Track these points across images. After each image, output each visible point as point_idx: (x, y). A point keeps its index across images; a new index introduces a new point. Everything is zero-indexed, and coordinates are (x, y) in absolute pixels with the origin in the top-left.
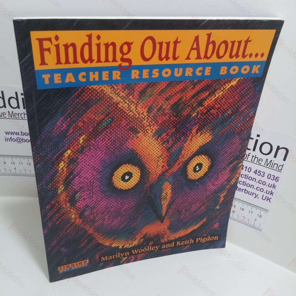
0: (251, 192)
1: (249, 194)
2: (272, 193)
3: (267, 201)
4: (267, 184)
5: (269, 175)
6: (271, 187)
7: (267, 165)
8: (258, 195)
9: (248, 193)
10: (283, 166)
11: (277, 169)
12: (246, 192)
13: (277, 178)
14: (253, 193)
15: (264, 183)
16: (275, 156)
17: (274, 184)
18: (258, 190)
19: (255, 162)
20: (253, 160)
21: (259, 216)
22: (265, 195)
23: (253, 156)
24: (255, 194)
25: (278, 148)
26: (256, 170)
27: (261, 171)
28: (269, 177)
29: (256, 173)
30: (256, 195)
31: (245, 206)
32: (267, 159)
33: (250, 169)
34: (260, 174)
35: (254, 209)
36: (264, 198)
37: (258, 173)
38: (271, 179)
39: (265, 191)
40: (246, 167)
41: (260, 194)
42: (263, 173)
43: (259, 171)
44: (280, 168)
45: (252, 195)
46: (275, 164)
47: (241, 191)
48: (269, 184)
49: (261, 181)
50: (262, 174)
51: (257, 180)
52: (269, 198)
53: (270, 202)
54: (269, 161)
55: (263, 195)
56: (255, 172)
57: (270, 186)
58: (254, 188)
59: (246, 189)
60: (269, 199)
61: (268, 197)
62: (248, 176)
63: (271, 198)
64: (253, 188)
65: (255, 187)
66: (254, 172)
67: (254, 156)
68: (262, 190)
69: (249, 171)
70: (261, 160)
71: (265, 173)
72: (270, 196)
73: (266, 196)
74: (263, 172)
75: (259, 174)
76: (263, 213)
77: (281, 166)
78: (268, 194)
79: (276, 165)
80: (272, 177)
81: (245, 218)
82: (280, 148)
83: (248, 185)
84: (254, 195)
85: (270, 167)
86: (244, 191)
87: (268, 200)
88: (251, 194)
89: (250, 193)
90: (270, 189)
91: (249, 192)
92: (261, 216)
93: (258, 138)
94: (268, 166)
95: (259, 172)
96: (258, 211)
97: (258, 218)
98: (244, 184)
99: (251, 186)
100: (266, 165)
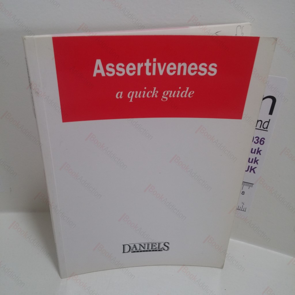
2: (256, 161)
3: (250, 172)
6: (254, 153)
10: (269, 122)
11: (262, 128)
13: (263, 140)
17: (259, 148)
36: (247, 169)
44: (265, 126)
52: (253, 168)
53: (254, 172)
60: (253, 169)
61: (252, 167)
63: (256, 168)
72: (253, 165)
73: (249, 166)
77: (267, 123)
78: (252, 162)
87: (252, 171)
90: (253, 156)
92: (243, 193)
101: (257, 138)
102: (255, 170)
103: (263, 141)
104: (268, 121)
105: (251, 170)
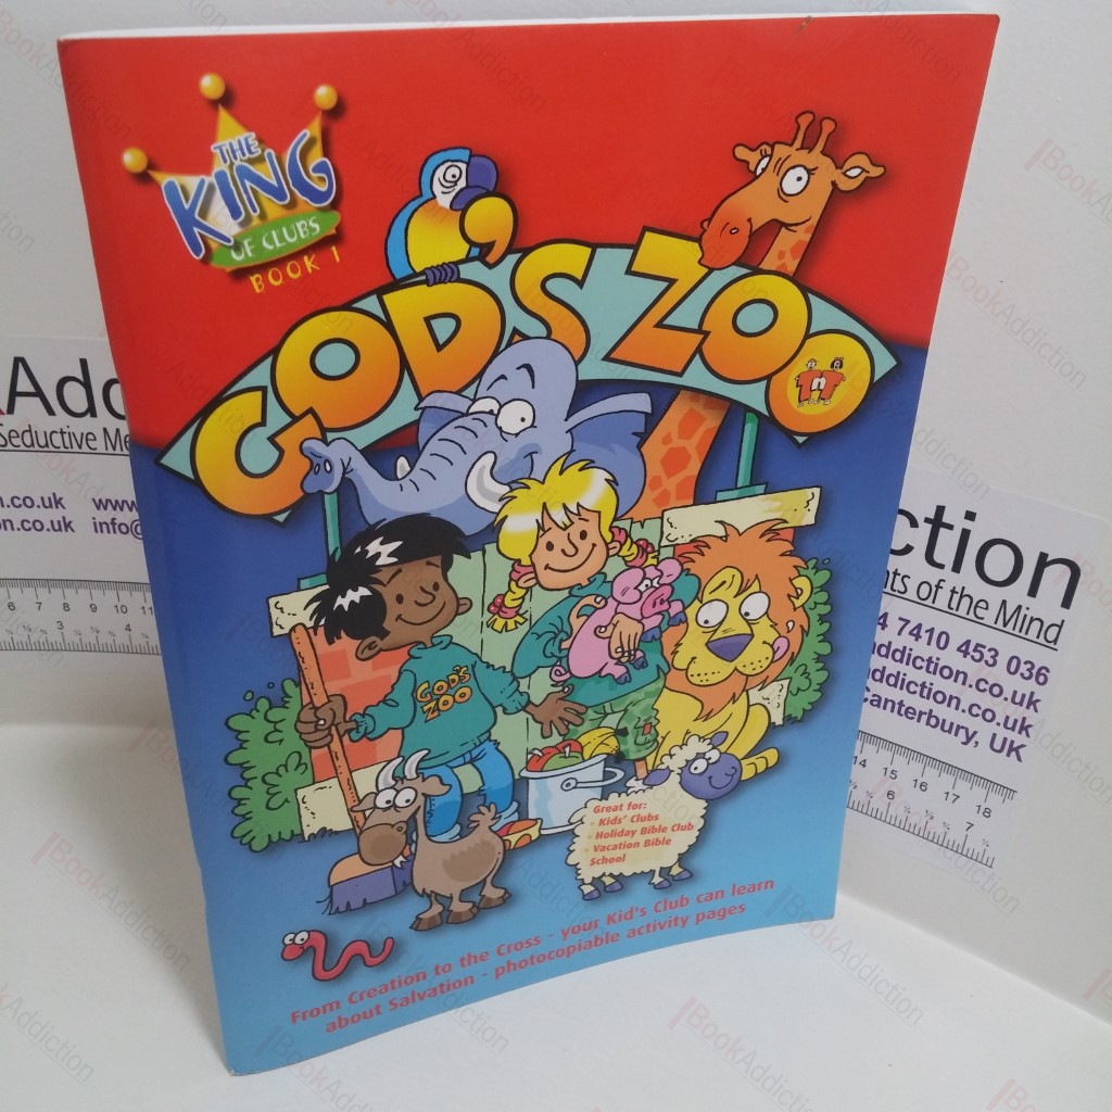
0: (952, 724)
1: (942, 729)
2: (1025, 728)
3: (1008, 755)
4: (1008, 693)
5: (1015, 662)
6: (1021, 704)
7: (1005, 625)
8: (975, 733)
9: (940, 724)
10: (1060, 627)
11: (1042, 640)
12: (933, 721)
13: (1044, 671)
14: (959, 727)
15: (996, 690)
16: (1033, 592)
17: (1032, 694)
18: (977, 715)
19: (963, 611)
20: (954, 605)
21: (982, 810)
22: (1002, 733)
23: (953, 591)
24: (967, 730)
25: (1043, 562)
26: (968, 643)
27: (984, 647)
28: (1013, 669)
29: (966, 653)
30: (970, 734)
31: (931, 774)
32: (1004, 602)
33: (944, 637)
34: (982, 655)
35: (963, 786)
36: (997, 745)
37: (972, 653)
38: (1022, 675)
39: (1000, 718)
40: (931, 631)
41: (984, 730)
42: (993, 653)
43: (978, 645)
44: (1051, 636)
45: (956, 735)
46: (1032, 620)
47: (916, 717)
48: (1015, 692)
49: (987, 683)
50: (988, 656)
51: (972, 680)
52: (1015, 746)
53: (1019, 759)
54: (1010, 610)
55: (994, 735)
56: (964, 648)
57: (1018, 700)
58: (961, 707)
59: (931, 711)
60: (1017, 750)
61: (1012, 742)
62: (937, 665)
63: (1023, 746)
64: (957, 708)
65: (964, 705)
66: (959, 649)
67: (959, 590)
68: (988, 715)
69: (942, 644)
70: (982, 604)
71: (997, 653)
72: (1019, 739)
73: (1005, 739)
74: (990, 650)
75: (977, 656)
76: (994, 801)
77: (1056, 629)
78: (1013, 729)
79: (1036, 624)
80: (1024, 668)
81: (932, 818)
82: (1049, 559)
83: (940, 697)
84: (962, 732)
85: (1016, 632)
86: (924, 718)
87: (1013, 754)
88: (949, 731)
89: (947, 728)
90: (1017, 712)
91: (944, 721)
92: (987, 813)
93: (968, 525)
94: (1009, 628)
95: (975, 650)
96: (979, 792)
97: (978, 819)
98: (925, 693)
99: (949, 700)
100: (1000, 625)
101: (1029, 666)
102: (1020, 750)
103: (1044, 674)
104: (1059, 624)
105: (1011, 749)
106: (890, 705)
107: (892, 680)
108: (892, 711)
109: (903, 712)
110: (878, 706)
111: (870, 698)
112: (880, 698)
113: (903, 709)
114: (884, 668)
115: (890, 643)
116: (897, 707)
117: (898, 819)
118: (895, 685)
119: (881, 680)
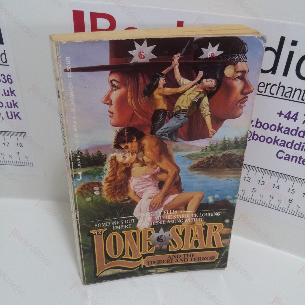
106: (294, 159)
107: (297, 147)
108: (295, 162)
109: (301, 162)
110: (288, 160)
111: (284, 156)
112: (290, 156)
113: (301, 160)
114: (293, 141)
115: (298, 128)
116: (298, 159)
117: (294, 211)
118: (298, 149)
119: (291, 147)
